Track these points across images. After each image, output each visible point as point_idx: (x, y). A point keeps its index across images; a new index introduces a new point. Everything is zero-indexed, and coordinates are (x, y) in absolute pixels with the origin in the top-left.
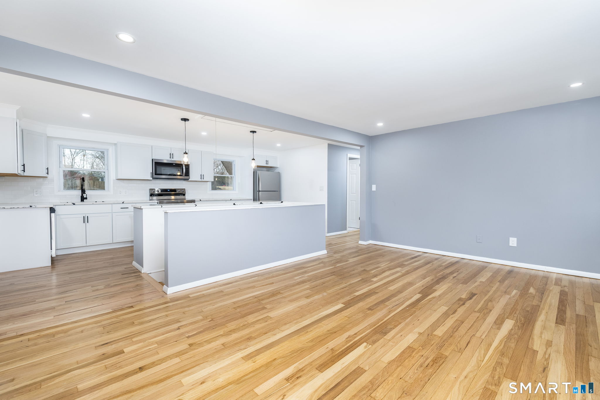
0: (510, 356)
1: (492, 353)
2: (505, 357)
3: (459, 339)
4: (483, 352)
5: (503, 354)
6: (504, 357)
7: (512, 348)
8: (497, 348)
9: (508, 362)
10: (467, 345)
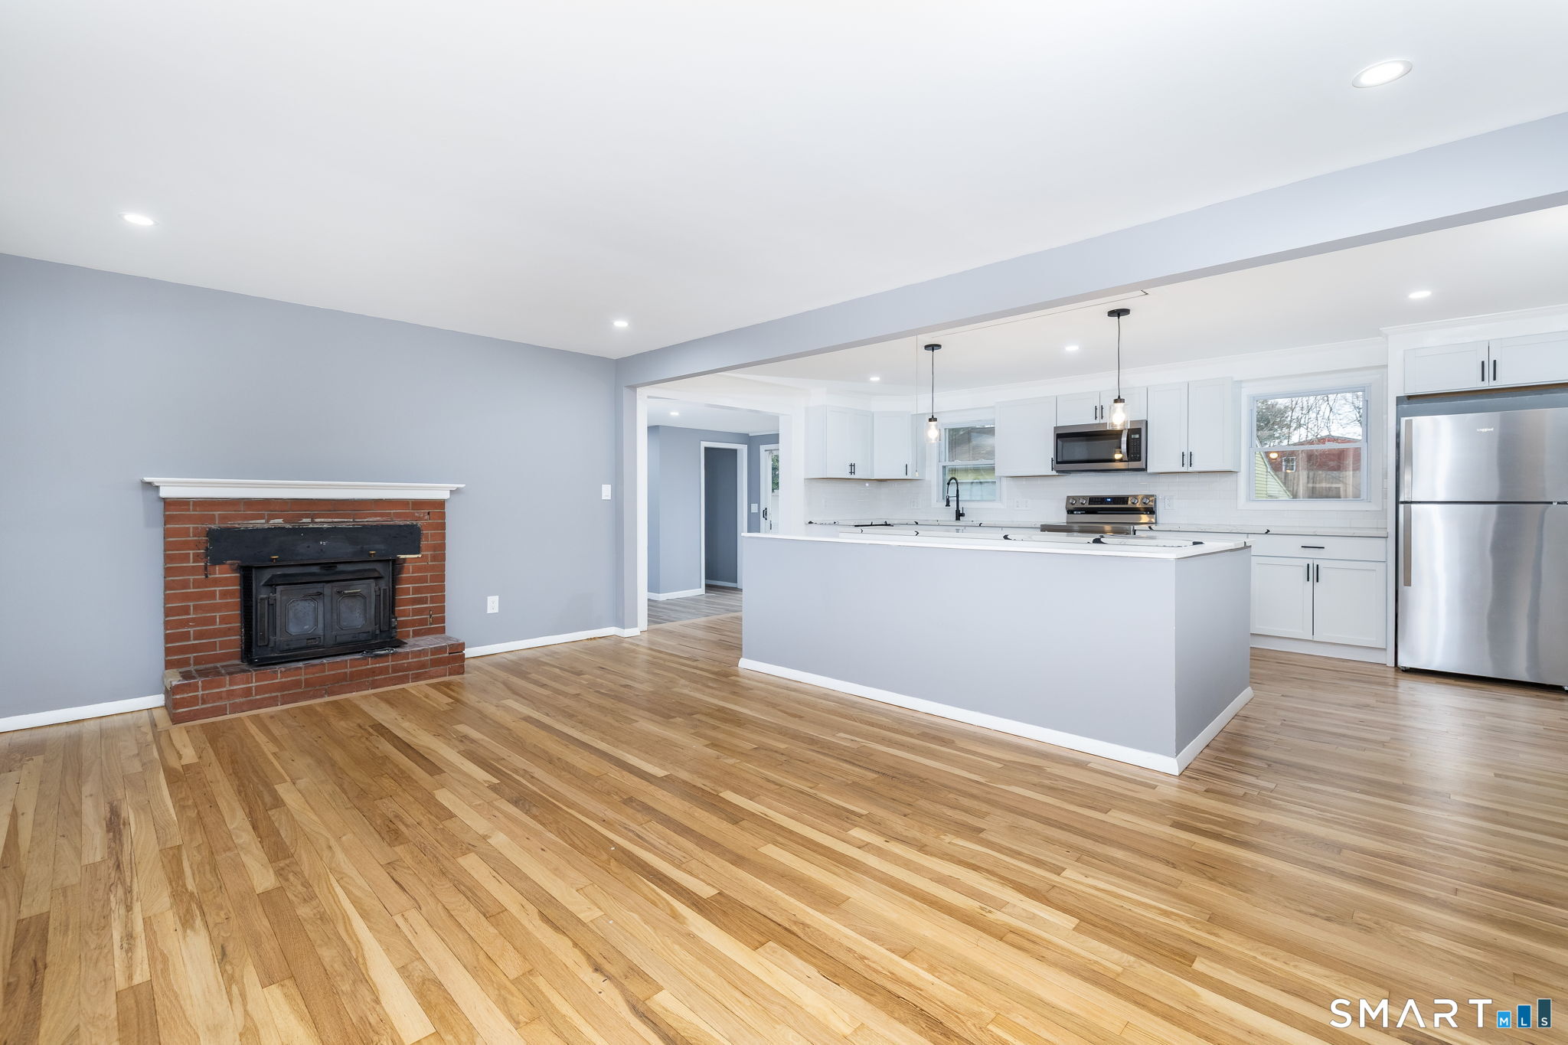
0: (308, 927)
1: (341, 904)
2: (312, 916)
3: (425, 880)
4: (358, 893)
5: (321, 919)
6: (315, 915)
7: (320, 946)
8: (347, 921)
9: (299, 912)
10: (396, 882)
